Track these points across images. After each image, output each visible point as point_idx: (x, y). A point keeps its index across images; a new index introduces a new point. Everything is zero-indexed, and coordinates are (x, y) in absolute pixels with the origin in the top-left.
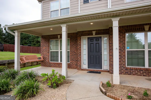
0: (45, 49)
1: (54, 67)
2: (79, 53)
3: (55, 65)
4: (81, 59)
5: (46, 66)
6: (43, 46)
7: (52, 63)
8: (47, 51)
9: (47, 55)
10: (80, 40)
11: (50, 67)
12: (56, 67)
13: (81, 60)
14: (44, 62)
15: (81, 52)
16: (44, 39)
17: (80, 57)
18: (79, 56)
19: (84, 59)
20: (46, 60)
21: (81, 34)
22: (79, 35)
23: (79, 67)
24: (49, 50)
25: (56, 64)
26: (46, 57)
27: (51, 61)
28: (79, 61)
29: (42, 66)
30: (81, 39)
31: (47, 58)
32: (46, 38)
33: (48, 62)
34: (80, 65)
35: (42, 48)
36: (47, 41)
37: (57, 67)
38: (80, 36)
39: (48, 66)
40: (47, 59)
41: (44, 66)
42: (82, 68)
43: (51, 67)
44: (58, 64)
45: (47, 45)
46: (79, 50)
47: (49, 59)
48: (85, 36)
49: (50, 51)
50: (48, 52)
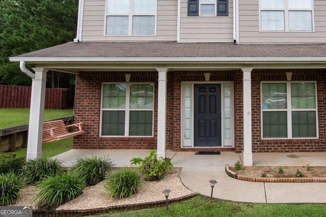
0: (89, 106)
1: (114, 148)
2: (177, 114)
3: (114, 143)
4: (180, 127)
5: (90, 148)
6: (82, 96)
7: (106, 140)
8: (93, 111)
9: (93, 121)
10: (178, 89)
11: (100, 148)
12: (119, 148)
13: (180, 129)
14: (84, 138)
15: (180, 114)
16: (86, 79)
17: (178, 125)
18: (177, 122)
19: (186, 128)
20: (89, 133)
21: (182, 77)
22: (178, 79)
23: (177, 145)
24: (100, 108)
25: (117, 140)
26: (90, 126)
27: (102, 134)
28: (176, 132)
29: (77, 148)
30: (180, 86)
31: (94, 128)
32: (93, 79)
33: (96, 138)
34: (178, 140)
35: (79, 104)
36: (96, 86)
37: (121, 148)
38: (180, 82)
39: (95, 148)
40: (94, 131)
41: (82, 148)
42: (182, 147)
43: (103, 148)
44: (123, 140)
45: (95, 96)
46: (177, 109)
47: (99, 131)
48: (190, 80)
49: (102, 109)
50: (97, 113)
